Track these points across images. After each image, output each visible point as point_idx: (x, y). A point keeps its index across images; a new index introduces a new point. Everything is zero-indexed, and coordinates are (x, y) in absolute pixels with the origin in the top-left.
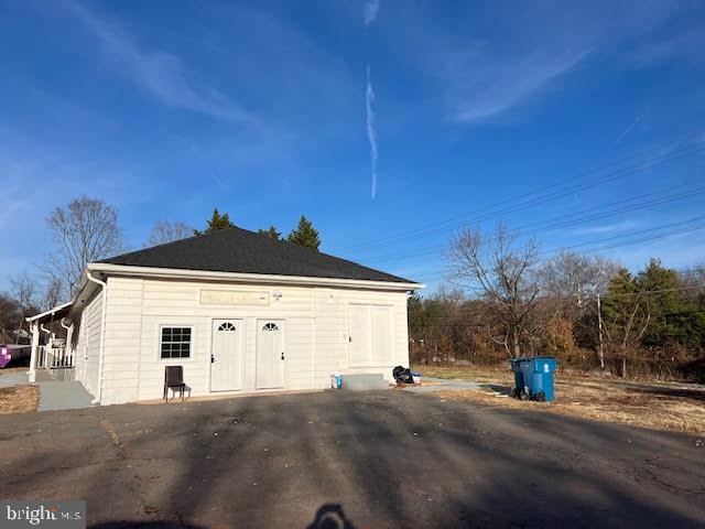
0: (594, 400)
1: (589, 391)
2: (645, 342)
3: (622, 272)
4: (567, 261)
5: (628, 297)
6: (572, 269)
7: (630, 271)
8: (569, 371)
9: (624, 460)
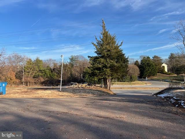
0: (18, 93)
1: (17, 90)
2: (34, 77)
3: (30, 60)
4: (16, 56)
5: (31, 66)
6: (17, 58)
7: (32, 60)
8: (13, 86)
9: (22, 107)
